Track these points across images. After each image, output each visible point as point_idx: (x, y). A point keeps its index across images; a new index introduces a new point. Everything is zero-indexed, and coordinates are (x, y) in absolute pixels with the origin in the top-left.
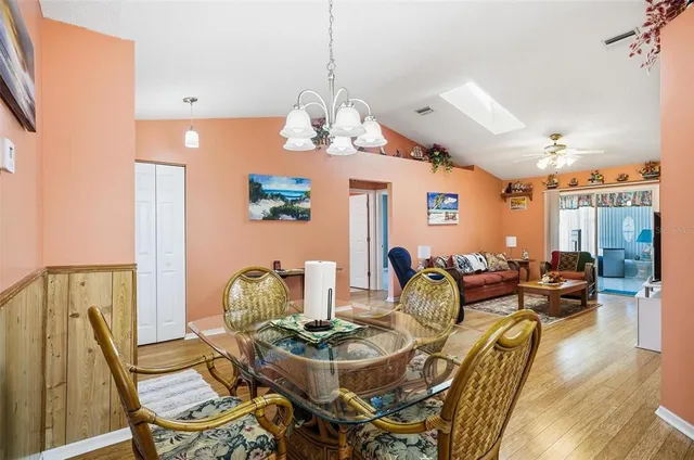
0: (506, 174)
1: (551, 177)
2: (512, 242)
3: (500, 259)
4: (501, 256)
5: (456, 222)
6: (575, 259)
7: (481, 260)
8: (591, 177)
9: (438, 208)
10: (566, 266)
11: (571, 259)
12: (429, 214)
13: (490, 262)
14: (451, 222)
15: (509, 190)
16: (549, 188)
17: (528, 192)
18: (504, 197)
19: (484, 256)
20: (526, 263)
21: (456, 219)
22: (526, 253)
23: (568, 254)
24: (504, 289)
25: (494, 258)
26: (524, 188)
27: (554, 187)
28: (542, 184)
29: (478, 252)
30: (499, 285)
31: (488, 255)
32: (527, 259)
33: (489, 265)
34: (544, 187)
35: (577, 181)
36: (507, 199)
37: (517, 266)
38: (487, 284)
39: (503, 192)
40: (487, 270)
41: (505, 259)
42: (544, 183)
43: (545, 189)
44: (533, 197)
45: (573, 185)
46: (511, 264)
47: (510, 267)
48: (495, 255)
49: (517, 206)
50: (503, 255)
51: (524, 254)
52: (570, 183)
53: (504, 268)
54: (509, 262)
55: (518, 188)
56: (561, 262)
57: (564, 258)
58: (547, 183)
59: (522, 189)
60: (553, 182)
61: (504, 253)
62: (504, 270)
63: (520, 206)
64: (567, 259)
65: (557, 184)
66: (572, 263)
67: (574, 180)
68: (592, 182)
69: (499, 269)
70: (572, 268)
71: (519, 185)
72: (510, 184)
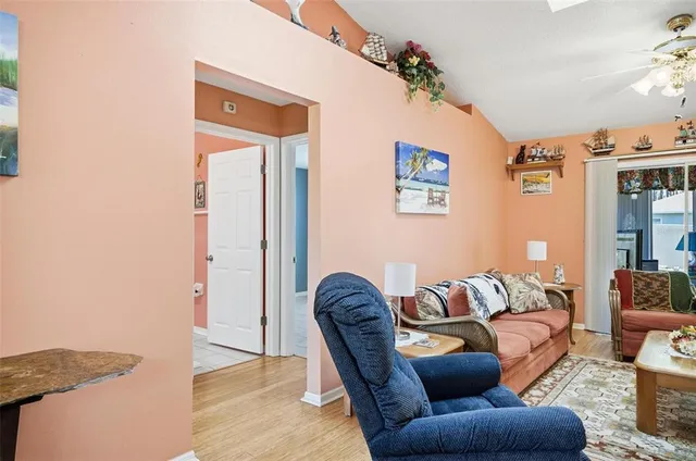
0: (522, 126)
1: (601, 135)
2: (538, 251)
3: (533, 287)
4: (532, 280)
5: (446, 211)
6: (663, 285)
7: (497, 289)
8: (679, 134)
9: (415, 179)
10: (647, 300)
11: (656, 285)
12: (398, 190)
13: (514, 293)
14: (437, 209)
15: (521, 158)
16: (597, 154)
17: (555, 163)
18: (510, 172)
19: (501, 281)
20: (569, 293)
21: (445, 205)
22: (561, 272)
23: (647, 276)
24: (552, 353)
25: (521, 285)
26: (549, 154)
27: (608, 153)
28: (583, 148)
29: (489, 274)
30: (547, 346)
31: (508, 279)
32: (562, 284)
33: (513, 300)
34: (586, 152)
35: (650, 141)
36: (516, 175)
37: (565, 299)
38: (533, 350)
39: (510, 162)
40: (508, 310)
41: (539, 284)
42: (587, 146)
43: (590, 156)
44: (564, 170)
45: (644, 147)
46: (550, 295)
47: (550, 301)
48: (521, 279)
49: (533, 188)
50: (537, 278)
51: (558, 273)
52: (636, 145)
53: (539, 305)
54: (548, 292)
55: (539, 155)
56: (637, 290)
57: (641, 285)
58: (593, 145)
59: (545, 157)
60: (606, 144)
61: (538, 274)
62: (542, 310)
63: (539, 187)
64: (648, 285)
65: (613, 146)
66: (659, 294)
67: (645, 139)
68: (685, 142)
69: (531, 307)
70: (661, 304)
71: (539, 150)
72: (523, 148)
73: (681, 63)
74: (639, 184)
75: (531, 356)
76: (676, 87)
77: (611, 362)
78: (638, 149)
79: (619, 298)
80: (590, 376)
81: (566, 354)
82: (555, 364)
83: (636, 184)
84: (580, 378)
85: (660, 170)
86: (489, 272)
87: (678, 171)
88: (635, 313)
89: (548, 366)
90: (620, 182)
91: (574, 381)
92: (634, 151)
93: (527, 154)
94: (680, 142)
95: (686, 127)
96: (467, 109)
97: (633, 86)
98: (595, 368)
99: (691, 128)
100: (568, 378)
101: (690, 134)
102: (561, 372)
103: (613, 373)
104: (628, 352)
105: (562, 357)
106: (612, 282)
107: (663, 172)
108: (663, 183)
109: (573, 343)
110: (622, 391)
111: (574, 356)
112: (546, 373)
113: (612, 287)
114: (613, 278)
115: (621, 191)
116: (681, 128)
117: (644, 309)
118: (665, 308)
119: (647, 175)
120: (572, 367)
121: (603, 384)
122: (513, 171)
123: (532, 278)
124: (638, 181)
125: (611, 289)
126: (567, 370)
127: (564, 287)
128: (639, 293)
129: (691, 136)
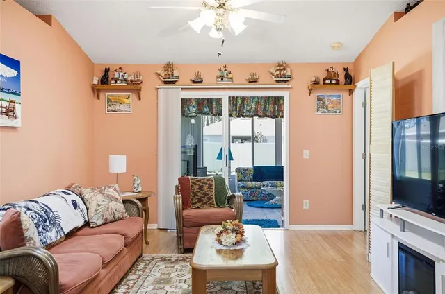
1: (169, 67)
2: (119, 164)
3: (111, 198)
4: (111, 192)
5: (16, 123)
6: (210, 187)
7: (75, 205)
8: (219, 74)
10: (200, 200)
11: (206, 187)
13: (93, 207)
15: (105, 79)
16: (166, 83)
17: (134, 86)
18: (96, 91)
19: (80, 195)
20: (144, 200)
21: (15, 117)
22: (138, 182)
23: (199, 181)
24: (127, 260)
25: (100, 198)
26: (129, 78)
27: (173, 83)
28: (156, 76)
29: (68, 189)
30: (121, 256)
31: (87, 193)
32: (140, 192)
33: (92, 214)
34: (158, 81)
35: (202, 77)
36: (101, 95)
37: (140, 206)
38: (105, 265)
39: (95, 82)
40: (87, 224)
41: (117, 196)
42: (159, 75)
43: (161, 83)
44: (142, 93)
45: (197, 81)
46: (128, 204)
47: (127, 210)
48: (100, 192)
49: (117, 107)
50: (115, 190)
51: (137, 182)
52: (193, 79)
53: (117, 215)
54: (125, 202)
55: (121, 78)
56: (193, 193)
57: (196, 187)
58: (163, 75)
59: (126, 80)
60: (172, 75)
61: (116, 186)
62: (119, 219)
63: (122, 107)
64: (201, 188)
65: (177, 77)
66: (208, 194)
67: (199, 75)
68: (222, 80)
69: (109, 218)
70: (208, 203)
71: (122, 74)
72: (107, 70)
73: (221, 11)
74: (195, 109)
75: (103, 272)
76: (218, 30)
77: (175, 256)
78: (194, 82)
79: (181, 201)
80: (158, 275)
81: (140, 256)
82: (130, 269)
83: (193, 110)
84: (150, 279)
85: (208, 99)
86: (68, 188)
87: (219, 101)
88: (192, 212)
89: (122, 274)
90: (182, 107)
91: (145, 284)
92: (191, 83)
93: (111, 76)
94: (220, 80)
95: (223, 69)
96: (47, 19)
97: (190, 23)
98: (162, 265)
99: (226, 70)
100: (140, 282)
101: (225, 74)
102: (135, 277)
103: (177, 266)
104: (187, 245)
105: (137, 261)
106: (177, 187)
107: (210, 101)
108: (209, 110)
109: (147, 243)
110: (182, 284)
111: (146, 257)
112: (120, 282)
113: (177, 192)
114: (177, 184)
115: (183, 115)
116: (220, 70)
117: (198, 208)
118: (211, 205)
119: (200, 102)
120: (145, 268)
121: (167, 281)
122: (99, 90)
123: (111, 190)
124: (194, 107)
125: (176, 194)
126: (140, 272)
127: (140, 196)
128: (195, 195)
129: (226, 76)
